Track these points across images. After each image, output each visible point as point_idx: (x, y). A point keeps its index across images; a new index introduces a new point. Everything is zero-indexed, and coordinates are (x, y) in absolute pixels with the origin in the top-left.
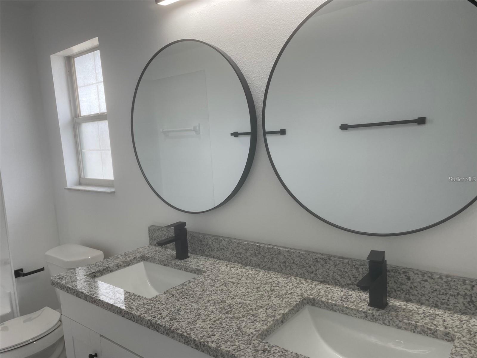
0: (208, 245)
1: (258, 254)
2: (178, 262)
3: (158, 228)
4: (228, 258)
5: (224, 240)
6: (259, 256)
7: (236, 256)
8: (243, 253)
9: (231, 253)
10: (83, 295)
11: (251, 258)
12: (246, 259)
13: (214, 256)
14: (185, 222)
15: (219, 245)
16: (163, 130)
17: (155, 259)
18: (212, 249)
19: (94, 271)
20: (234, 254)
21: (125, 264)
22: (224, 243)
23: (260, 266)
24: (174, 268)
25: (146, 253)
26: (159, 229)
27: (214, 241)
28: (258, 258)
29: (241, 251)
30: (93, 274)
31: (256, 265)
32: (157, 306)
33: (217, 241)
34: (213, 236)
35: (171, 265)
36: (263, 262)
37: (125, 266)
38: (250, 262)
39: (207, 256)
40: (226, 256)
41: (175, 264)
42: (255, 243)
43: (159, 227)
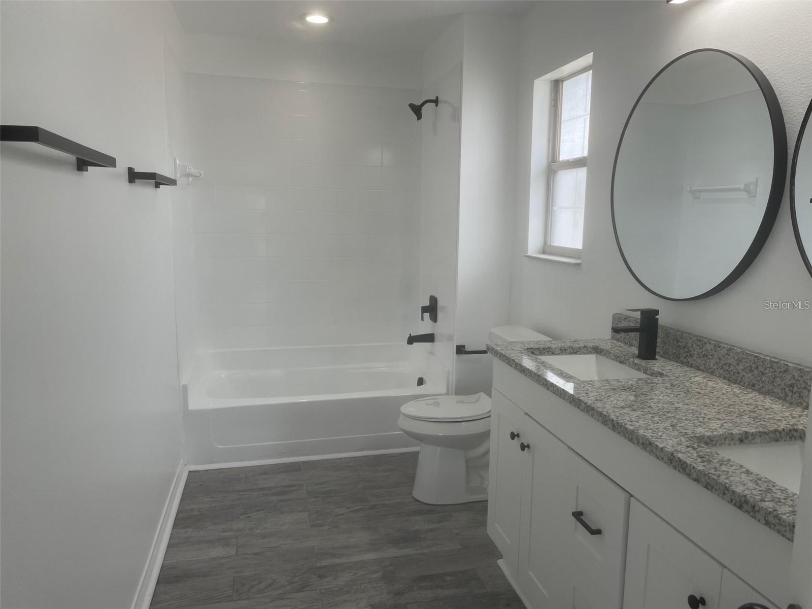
0: (687, 347)
1: (755, 368)
2: (637, 361)
3: (624, 317)
4: (711, 370)
5: (710, 343)
6: (756, 372)
7: (723, 368)
8: (733, 365)
9: (717, 362)
10: (514, 363)
11: (744, 374)
12: (736, 374)
13: (693, 364)
14: (658, 310)
15: (702, 348)
16: (692, 188)
17: (610, 353)
18: (690, 354)
19: (532, 347)
20: (720, 365)
21: (572, 351)
22: (709, 347)
23: (754, 387)
24: (632, 368)
25: (602, 346)
26: (626, 318)
27: (695, 343)
28: (753, 375)
29: (731, 361)
30: (532, 350)
31: (749, 385)
32: (587, 387)
33: (699, 344)
34: (697, 336)
35: (628, 364)
36: (760, 382)
37: (571, 353)
38: (742, 378)
39: (682, 363)
40: (708, 367)
41: (633, 362)
42: (754, 352)
43: (627, 316)
